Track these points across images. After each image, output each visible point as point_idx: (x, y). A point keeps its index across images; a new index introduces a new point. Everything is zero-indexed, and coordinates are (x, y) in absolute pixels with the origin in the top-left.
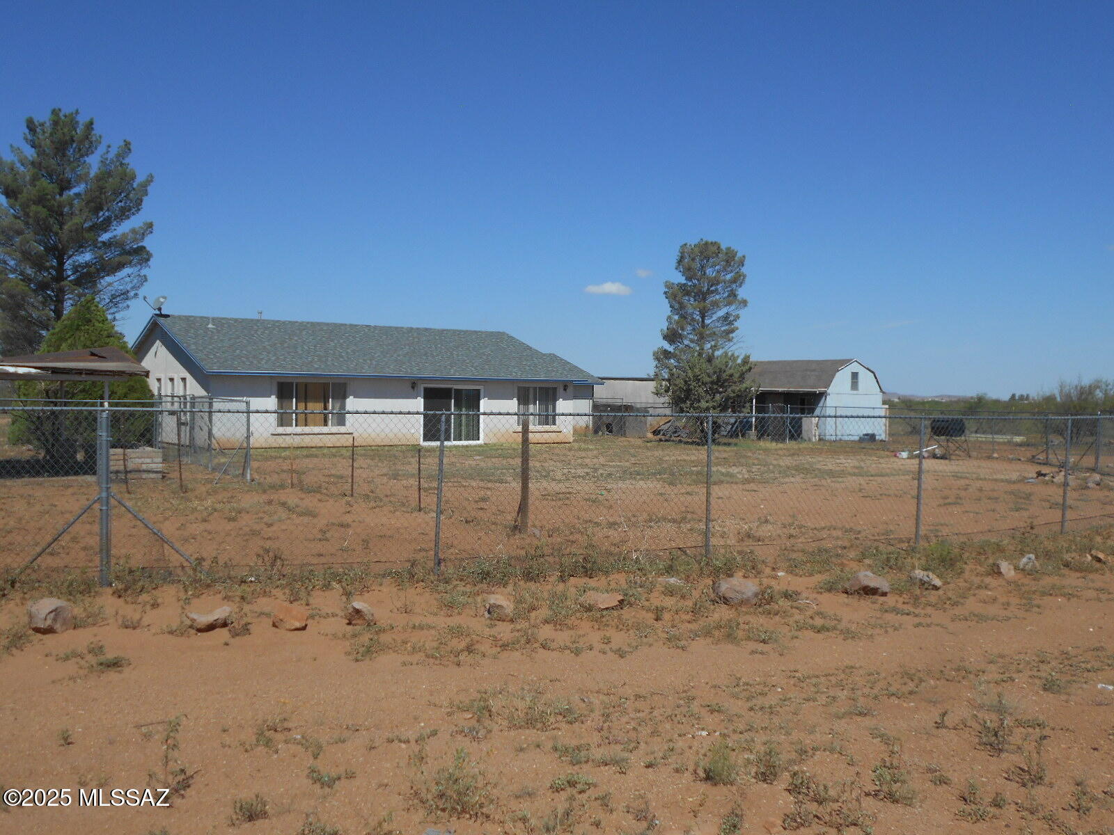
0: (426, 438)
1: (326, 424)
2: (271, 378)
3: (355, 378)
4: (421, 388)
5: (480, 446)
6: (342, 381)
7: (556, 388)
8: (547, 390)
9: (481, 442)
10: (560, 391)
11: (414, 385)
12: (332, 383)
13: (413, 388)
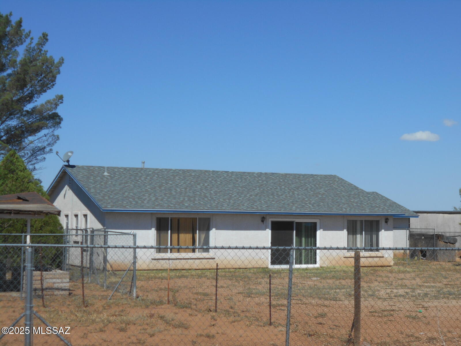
0: (273, 263)
1: (194, 251)
2: (152, 214)
3: (216, 214)
4: (269, 221)
5: (317, 269)
6: (207, 216)
7: (379, 221)
8: (371, 222)
9: (317, 265)
10: (382, 223)
11: (263, 219)
12: (199, 218)
13: (263, 221)
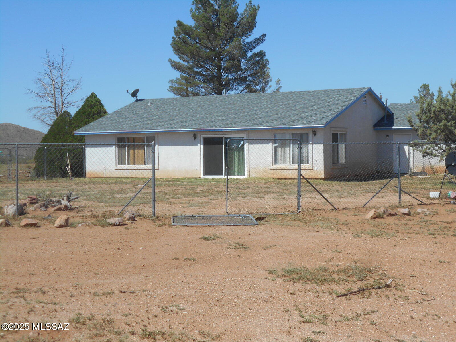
0: (206, 173)
1: (145, 164)
2: (114, 135)
3: (158, 133)
4: (201, 138)
5: (245, 179)
6: (152, 135)
7: (308, 133)
8: (301, 135)
9: (246, 176)
10: (311, 135)
11: (195, 136)
12: (146, 137)
13: (195, 138)
